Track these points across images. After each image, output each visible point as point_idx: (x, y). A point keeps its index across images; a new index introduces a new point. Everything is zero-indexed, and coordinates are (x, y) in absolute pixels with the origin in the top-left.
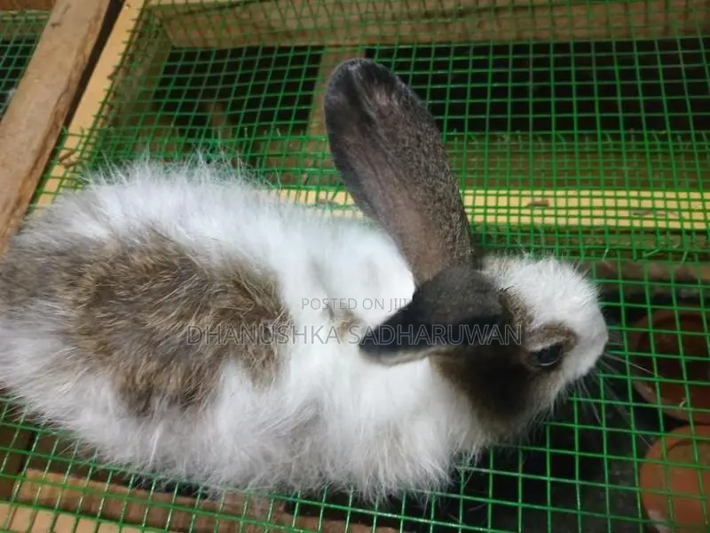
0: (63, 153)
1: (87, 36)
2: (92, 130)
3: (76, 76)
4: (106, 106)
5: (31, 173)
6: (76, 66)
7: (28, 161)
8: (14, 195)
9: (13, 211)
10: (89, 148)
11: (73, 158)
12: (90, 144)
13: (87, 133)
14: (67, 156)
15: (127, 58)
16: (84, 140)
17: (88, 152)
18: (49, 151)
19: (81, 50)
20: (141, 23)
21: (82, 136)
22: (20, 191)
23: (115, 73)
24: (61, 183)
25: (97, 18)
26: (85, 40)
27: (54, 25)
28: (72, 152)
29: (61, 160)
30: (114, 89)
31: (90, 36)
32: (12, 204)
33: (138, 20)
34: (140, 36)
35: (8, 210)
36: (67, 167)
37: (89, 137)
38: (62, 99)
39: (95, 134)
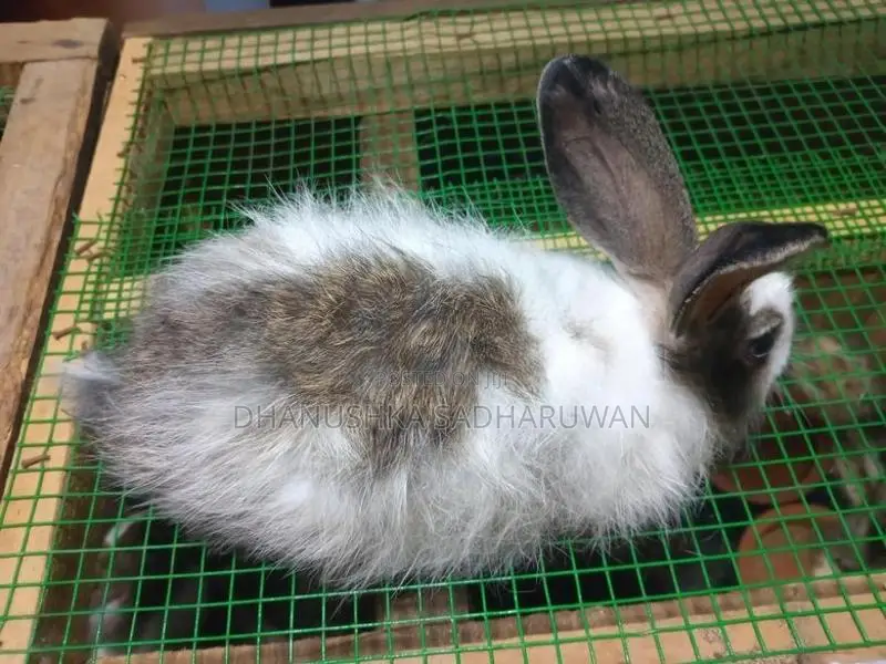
0: (78, 245)
1: (76, 110)
2: (114, 215)
3: (72, 156)
4: (124, 188)
5: (38, 273)
6: (70, 145)
7: (33, 258)
8: (22, 301)
9: (25, 319)
10: (114, 236)
11: (94, 249)
12: (114, 231)
13: (107, 219)
14: (86, 248)
15: (137, 133)
16: (105, 227)
17: (113, 241)
18: (55, 245)
19: (71, 127)
20: (145, 94)
21: (101, 224)
22: (28, 294)
23: (128, 150)
24: (86, 279)
25: (83, 91)
26: (74, 116)
27: (24, 101)
28: (92, 242)
29: (79, 253)
30: (129, 167)
31: (80, 110)
32: (22, 310)
33: (141, 91)
34: (146, 109)
35: (18, 319)
36: (91, 259)
37: (112, 223)
38: (60, 184)
39: (117, 219)
